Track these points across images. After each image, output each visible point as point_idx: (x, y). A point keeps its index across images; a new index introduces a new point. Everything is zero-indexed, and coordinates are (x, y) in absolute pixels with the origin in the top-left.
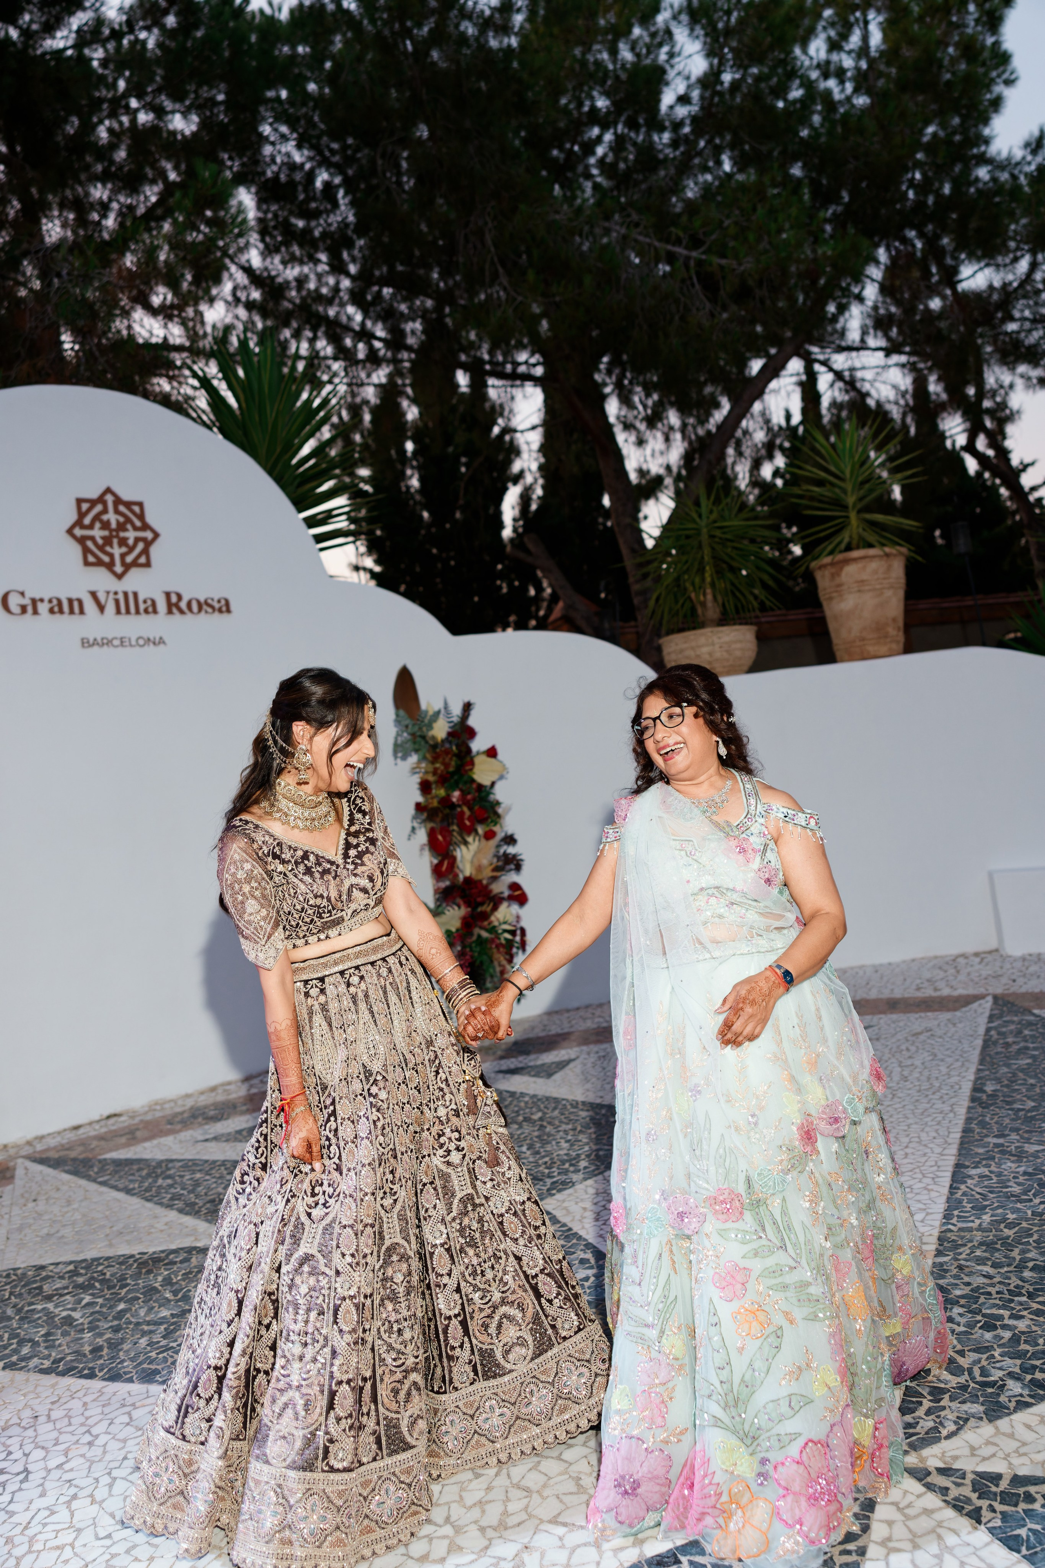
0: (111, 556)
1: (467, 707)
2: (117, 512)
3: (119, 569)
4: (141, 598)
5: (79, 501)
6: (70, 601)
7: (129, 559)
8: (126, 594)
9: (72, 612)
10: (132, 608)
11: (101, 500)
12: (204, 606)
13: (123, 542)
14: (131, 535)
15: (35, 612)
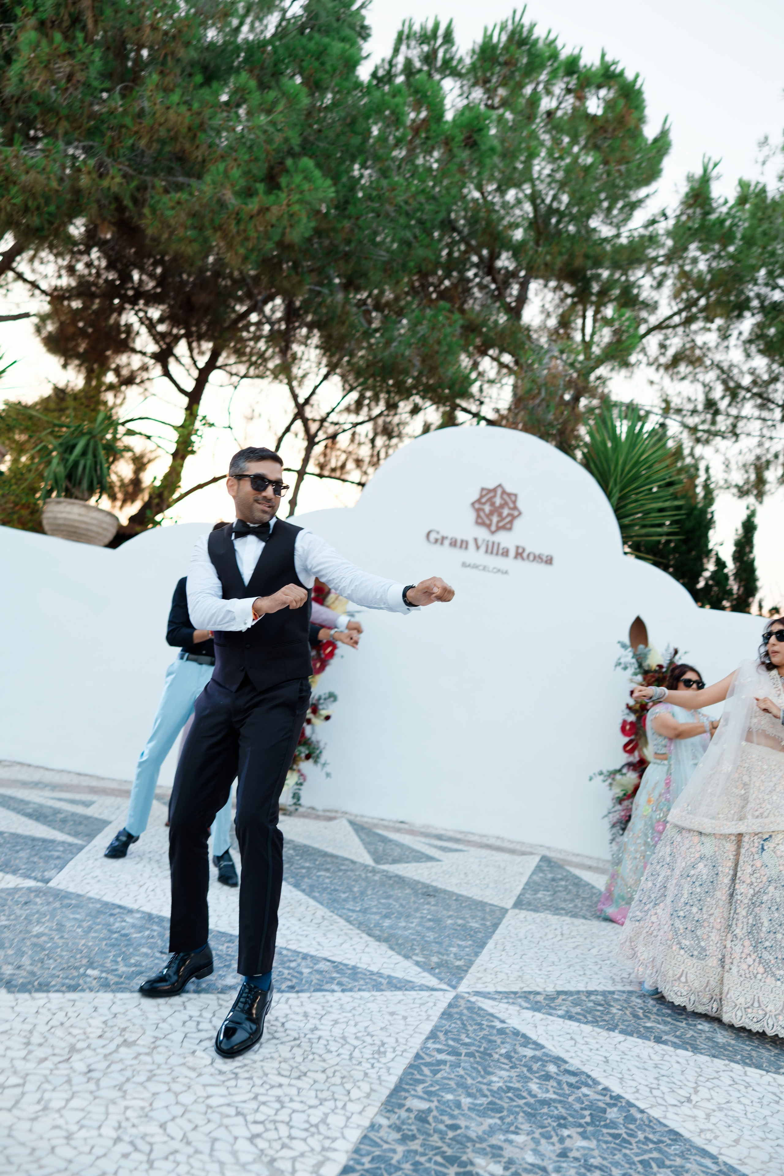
0: (491, 521)
1: (676, 652)
2: (502, 497)
3: (493, 528)
4: (502, 546)
5: (483, 489)
6: (462, 541)
7: (501, 524)
8: (493, 543)
9: (461, 547)
10: (495, 551)
11: (494, 490)
12: (538, 558)
13: (500, 515)
14: (506, 512)
15: (442, 543)
